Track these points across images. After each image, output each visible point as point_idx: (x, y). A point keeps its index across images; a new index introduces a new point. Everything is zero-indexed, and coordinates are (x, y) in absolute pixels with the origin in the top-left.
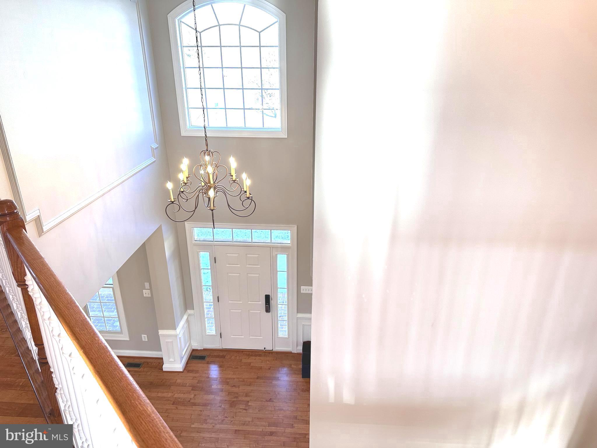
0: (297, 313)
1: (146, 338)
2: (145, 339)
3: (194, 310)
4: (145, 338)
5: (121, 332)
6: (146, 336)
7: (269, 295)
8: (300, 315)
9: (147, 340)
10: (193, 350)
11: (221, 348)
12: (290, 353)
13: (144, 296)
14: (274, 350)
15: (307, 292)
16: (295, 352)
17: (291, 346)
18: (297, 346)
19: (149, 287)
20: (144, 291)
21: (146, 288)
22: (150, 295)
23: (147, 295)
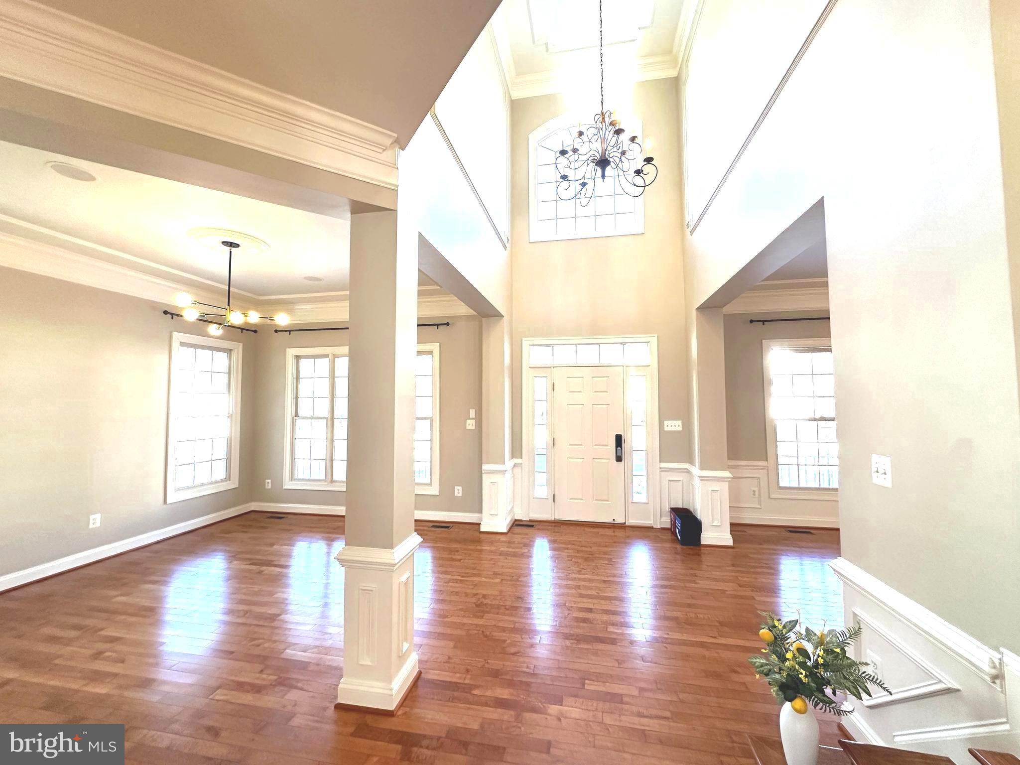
0: (660, 462)
1: (460, 492)
2: (458, 493)
3: (522, 458)
4: (458, 491)
5: (430, 484)
6: (460, 488)
7: (621, 435)
8: (664, 465)
9: (460, 495)
10: (516, 520)
11: (553, 519)
12: (651, 528)
13: (467, 428)
14: (626, 523)
15: (673, 429)
16: (659, 526)
17: (652, 518)
18: (661, 516)
19: (474, 416)
20: (468, 422)
21: (471, 417)
22: (474, 427)
23: (471, 427)
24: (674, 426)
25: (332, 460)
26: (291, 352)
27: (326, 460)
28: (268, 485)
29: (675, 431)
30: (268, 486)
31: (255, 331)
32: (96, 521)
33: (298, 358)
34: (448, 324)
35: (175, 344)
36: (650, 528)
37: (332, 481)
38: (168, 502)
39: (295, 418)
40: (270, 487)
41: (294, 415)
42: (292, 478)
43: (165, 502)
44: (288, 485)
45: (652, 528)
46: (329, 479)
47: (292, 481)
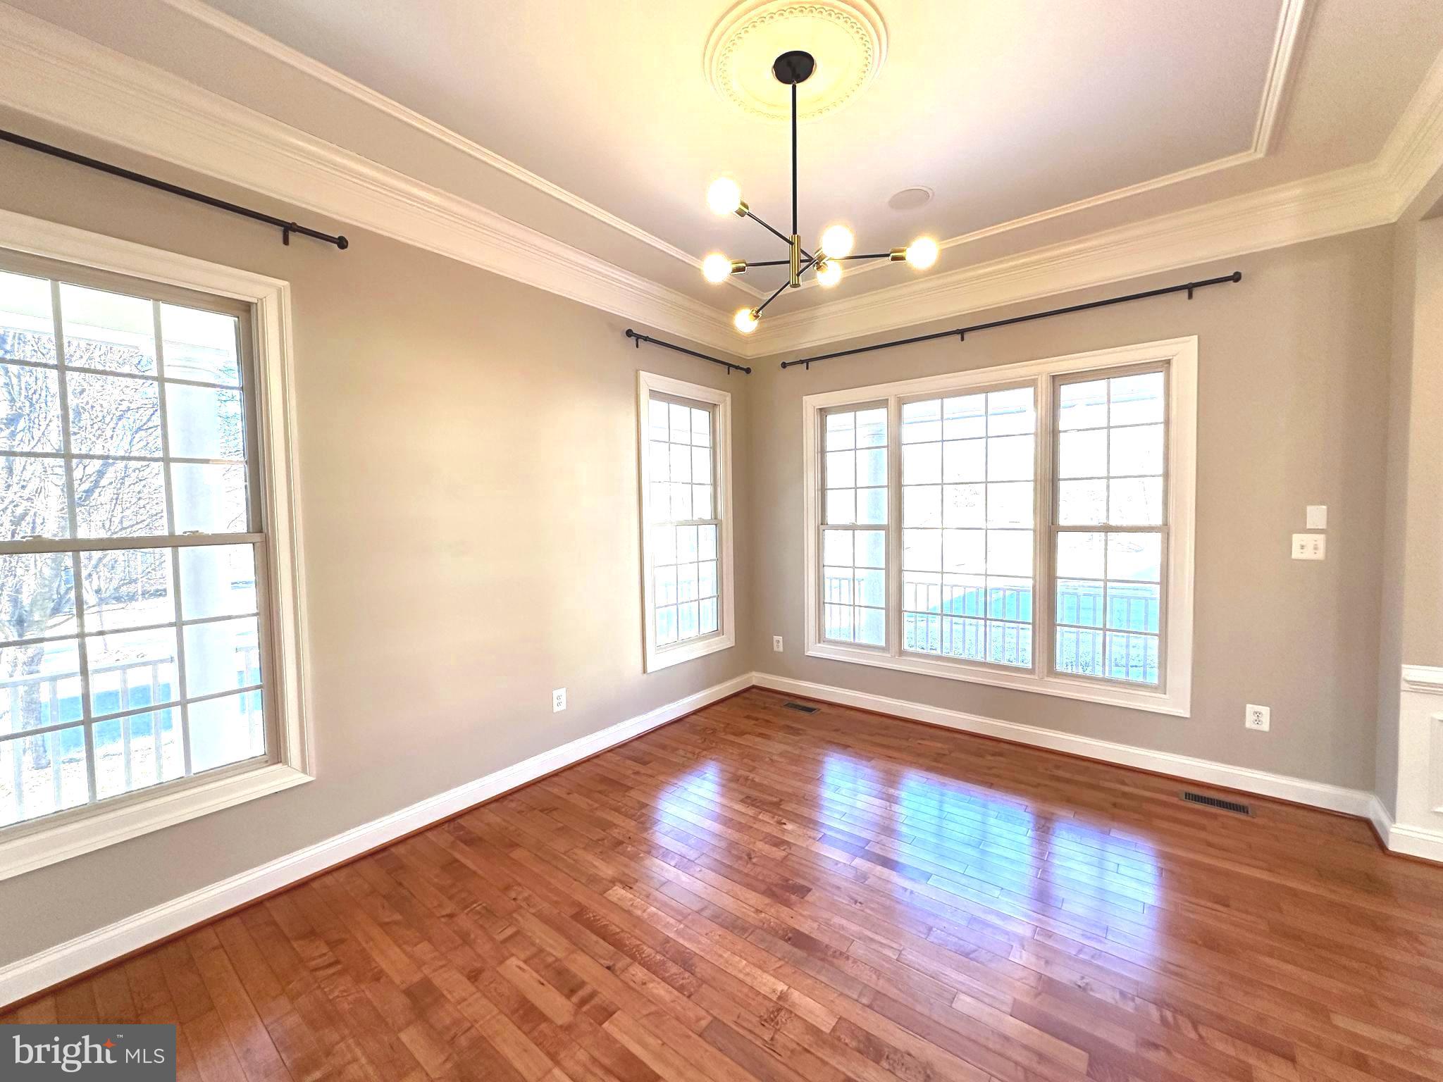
1: (1266, 719)
2: (1257, 722)
4: (1258, 717)
5: (1162, 687)
9: (1264, 728)
13: (1296, 556)
19: (1322, 524)
20: (1297, 539)
21: (1309, 526)
22: (1320, 555)
23: (1308, 554)
25: (900, 611)
26: (811, 403)
27: (887, 609)
28: (778, 643)
30: (778, 646)
31: (748, 371)
32: (560, 700)
33: (823, 412)
34: (1236, 277)
35: (644, 395)
37: (901, 653)
38: (649, 670)
39: (822, 527)
40: (781, 649)
41: (820, 523)
42: (820, 637)
43: (645, 671)
44: (815, 650)
46: (894, 649)
47: (819, 642)
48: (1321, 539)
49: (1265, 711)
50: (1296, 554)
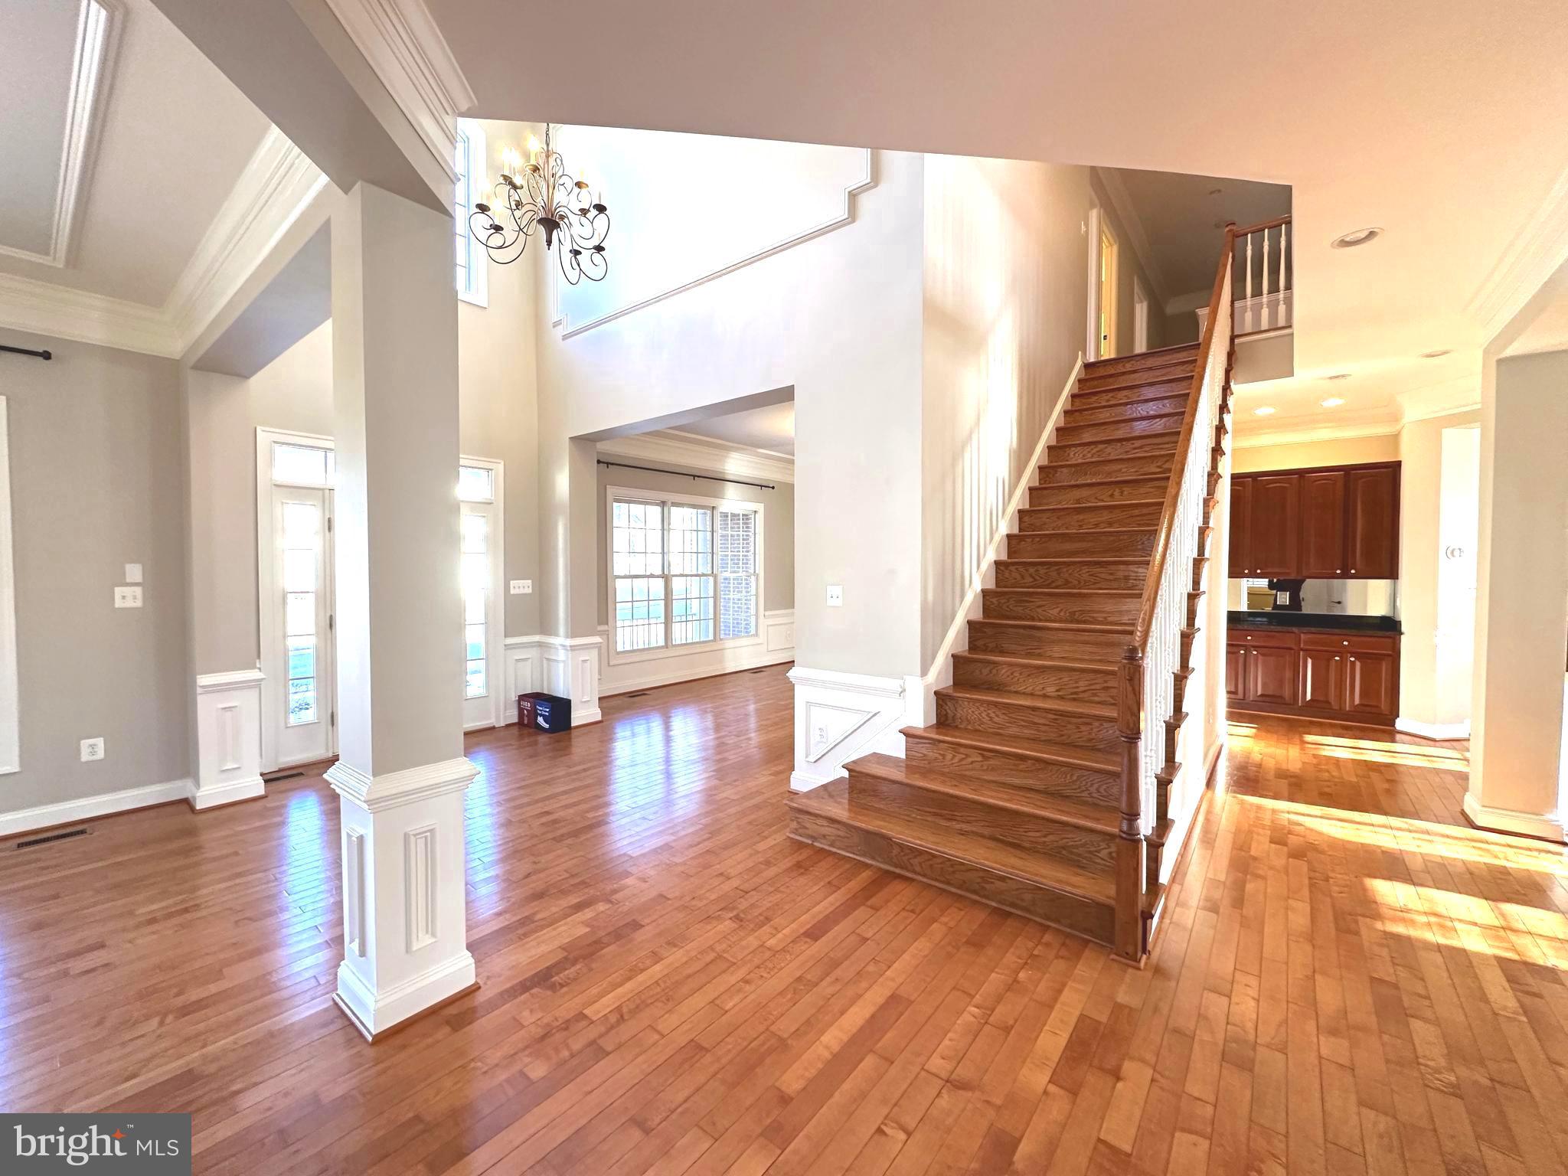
0: (505, 637)
2: (92, 754)
4: (92, 749)
8: (510, 641)
11: (330, 755)
15: (522, 591)
16: (503, 724)
17: (493, 715)
18: (505, 710)
19: (139, 578)
20: (119, 591)
21: (128, 580)
22: (139, 604)
23: (130, 603)
24: (523, 587)
29: (526, 594)
34: (46, 356)
36: (492, 729)
45: (493, 728)
48: (138, 591)
49: (100, 742)
50: (119, 603)
